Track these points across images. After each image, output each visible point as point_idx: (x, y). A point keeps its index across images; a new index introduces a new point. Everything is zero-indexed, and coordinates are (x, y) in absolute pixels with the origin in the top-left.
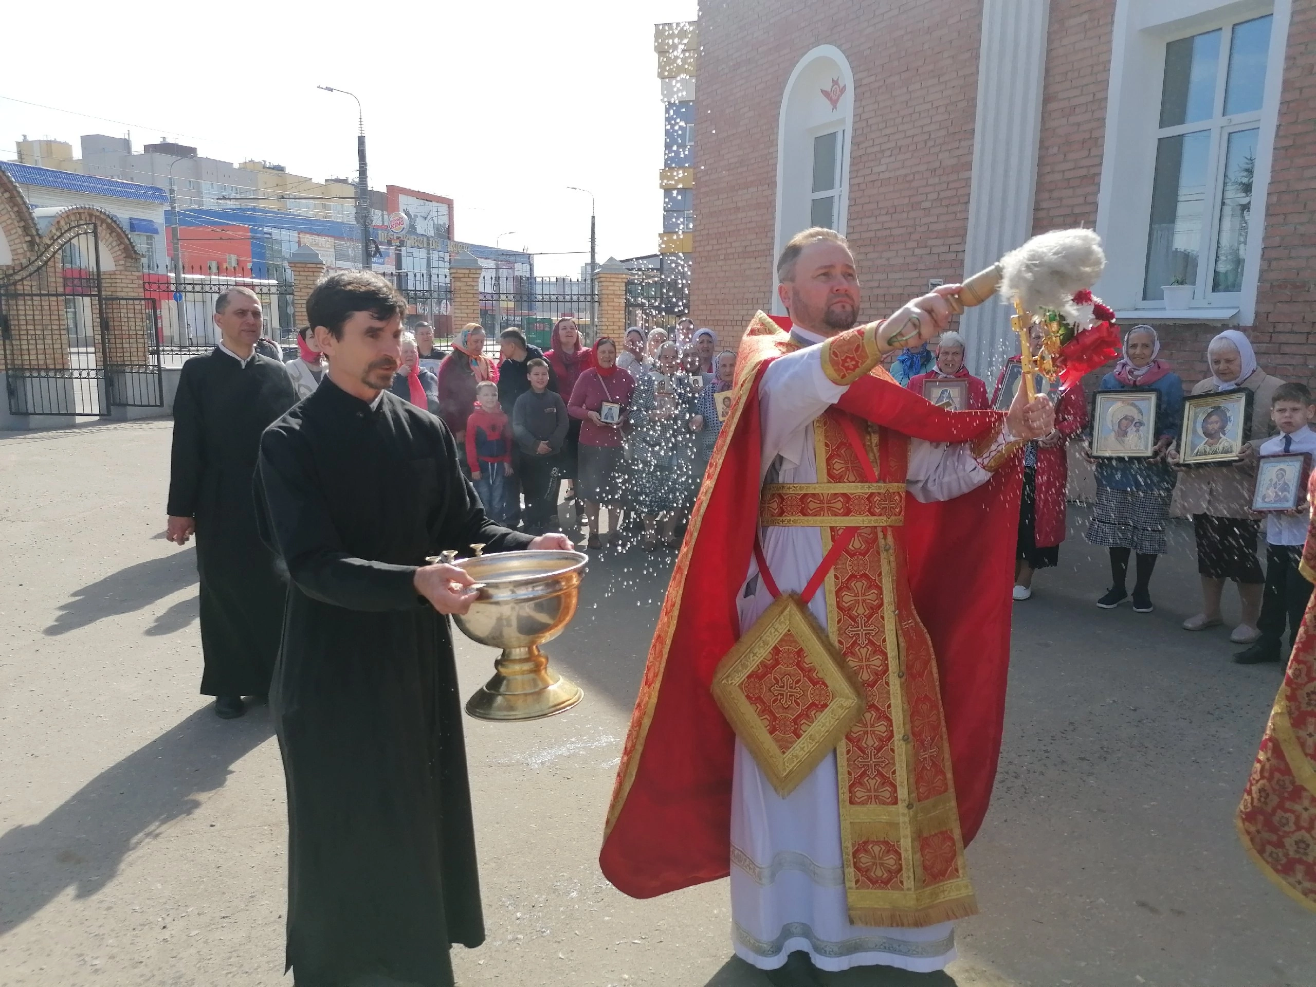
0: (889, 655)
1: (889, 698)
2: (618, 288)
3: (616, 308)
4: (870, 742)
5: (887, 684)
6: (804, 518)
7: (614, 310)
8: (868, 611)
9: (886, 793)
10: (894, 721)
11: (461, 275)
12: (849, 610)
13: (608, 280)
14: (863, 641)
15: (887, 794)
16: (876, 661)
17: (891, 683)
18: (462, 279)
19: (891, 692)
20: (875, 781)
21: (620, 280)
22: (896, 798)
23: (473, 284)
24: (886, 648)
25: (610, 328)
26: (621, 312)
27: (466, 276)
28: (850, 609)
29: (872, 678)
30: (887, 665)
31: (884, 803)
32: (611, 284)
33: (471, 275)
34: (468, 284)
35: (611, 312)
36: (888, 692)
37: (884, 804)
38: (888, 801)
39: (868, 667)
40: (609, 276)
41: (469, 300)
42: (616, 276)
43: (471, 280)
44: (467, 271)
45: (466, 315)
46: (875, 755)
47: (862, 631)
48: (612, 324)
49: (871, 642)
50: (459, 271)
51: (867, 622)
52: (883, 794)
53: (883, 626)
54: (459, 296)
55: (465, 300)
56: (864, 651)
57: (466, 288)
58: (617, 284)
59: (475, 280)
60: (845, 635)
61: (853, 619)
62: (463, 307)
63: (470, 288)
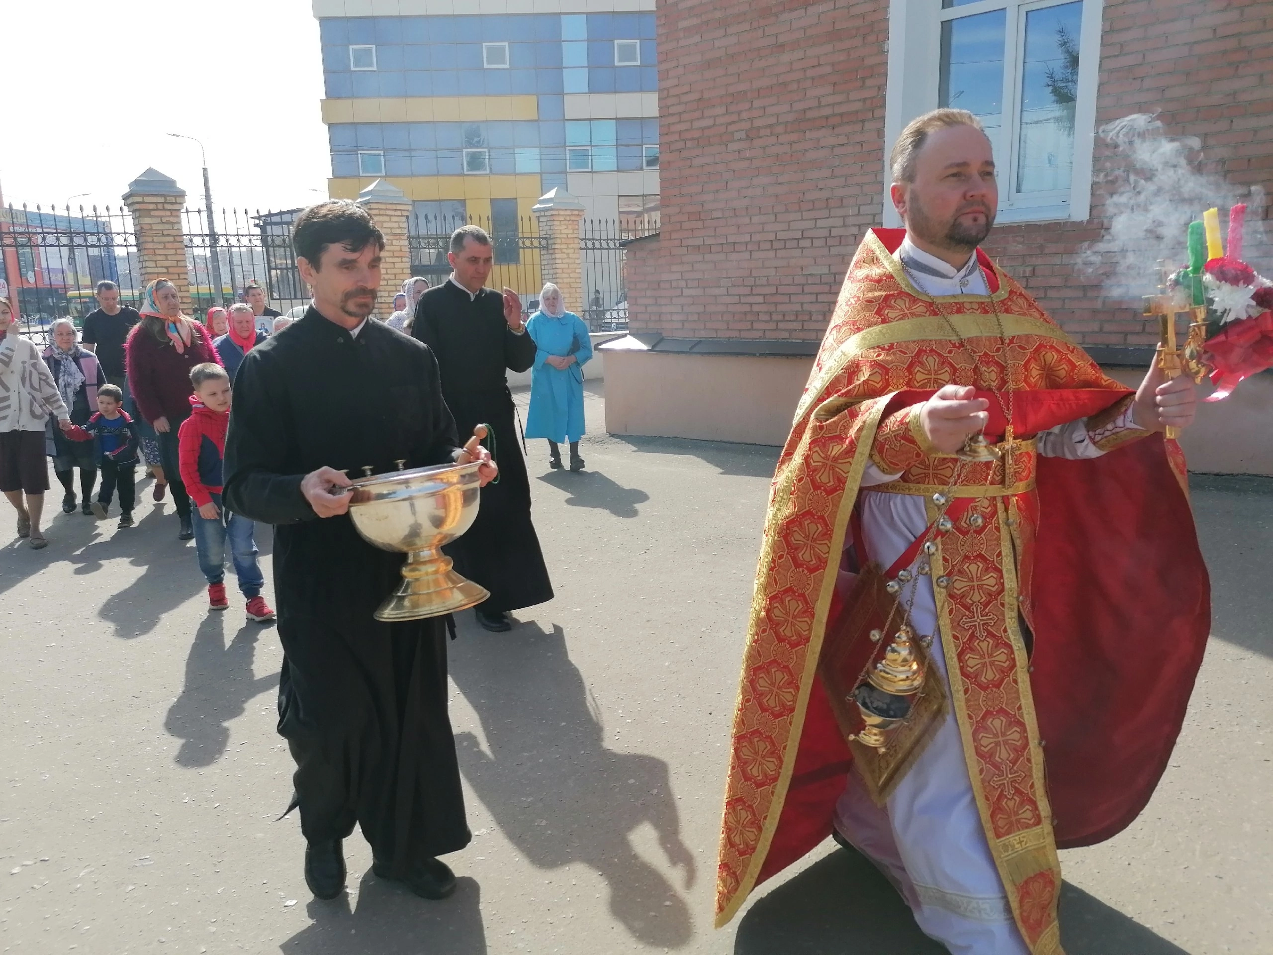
0: (1015, 648)
1: (1018, 698)
2: (396, 225)
3: (396, 254)
4: (1003, 754)
5: (1015, 681)
6: (905, 484)
7: (393, 257)
8: (984, 598)
9: (1026, 814)
10: (1027, 726)
11: (152, 207)
12: (961, 598)
13: (382, 212)
14: (981, 633)
15: (1029, 814)
16: (1001, 656)
17: (1019, 680)
18: (153, 213)
19: (1021, 690)
20: (1013, 801)
21: (399, 213)
22: (1039, 816)
23: (172, 219)
24: (1009, 638)
25: (390, 282)
26: (404, 260)
27: (160, 206)
28: (963, 596)
29: (998, 676)
30: (1014, 659)
31: (1028, 826)
32: (387, 218)
33: (167, 206)
34: (164, 220)
35: (391, 260)
36: (1017, 692)
37: (1027, 828)
38: (1031, 822)
39: (992, 664)
40: (383, 207)
41: (168, 245)
42: (394, 207)
43: (168, 213)
44: (162, 200)
45: (165, 270)
46: (1010, 770)
47: (978, 620)
48: (392, 277)
49: (991, 635)
50: (147, 199)
51: (984, 610)
52: (1024, 816)
53: (1003, 614)
54: (150, 239)
55: (161, 246)
56: (984, 645)
57: (160, 227)
58: (394, 219)
59: (174, 213)
60: (959, 628)
61: (967, 608)
62: (159, 258)
63: (167, 226)
